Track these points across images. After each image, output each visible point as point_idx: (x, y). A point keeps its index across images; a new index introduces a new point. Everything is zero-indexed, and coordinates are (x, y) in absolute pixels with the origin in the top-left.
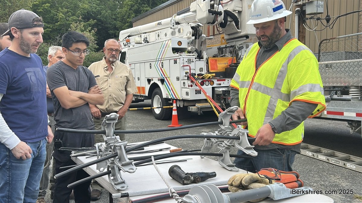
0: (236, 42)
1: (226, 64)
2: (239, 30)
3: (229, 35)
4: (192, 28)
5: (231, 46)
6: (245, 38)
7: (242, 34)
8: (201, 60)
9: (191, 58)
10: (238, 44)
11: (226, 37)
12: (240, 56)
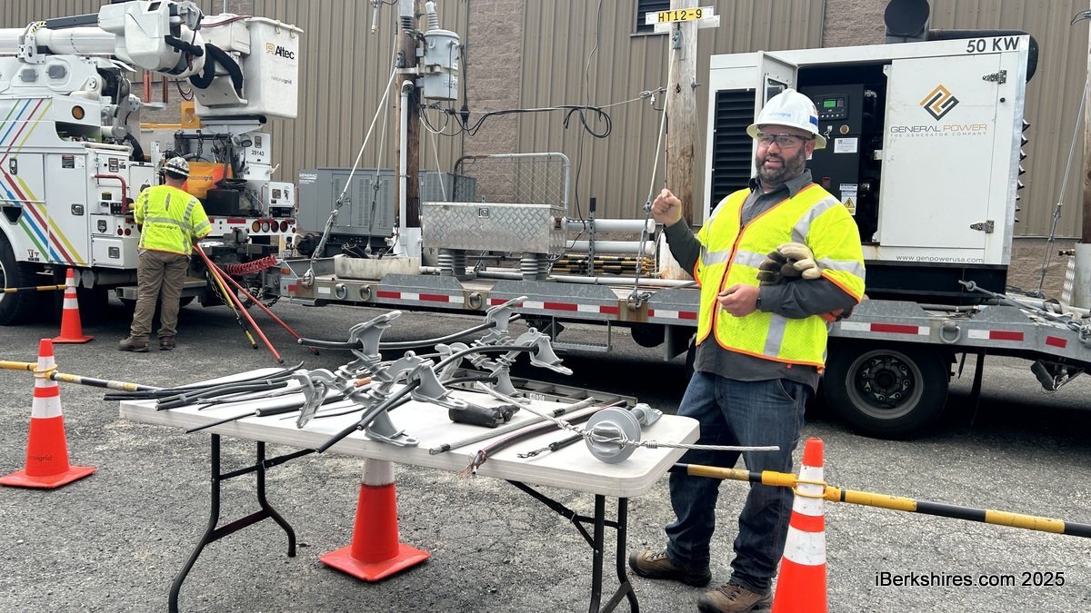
0: (231, 127)
1: (209, 181)
2: (242, 101)
3: (210, 106)
4: (101, 71)
5: (218, 137)
6: (258, 122)
7: (251, 110)
8: (146, 164)
9: (119, 158)
10: (237, 130)
11: (201, 110)
12: (243, 163)
